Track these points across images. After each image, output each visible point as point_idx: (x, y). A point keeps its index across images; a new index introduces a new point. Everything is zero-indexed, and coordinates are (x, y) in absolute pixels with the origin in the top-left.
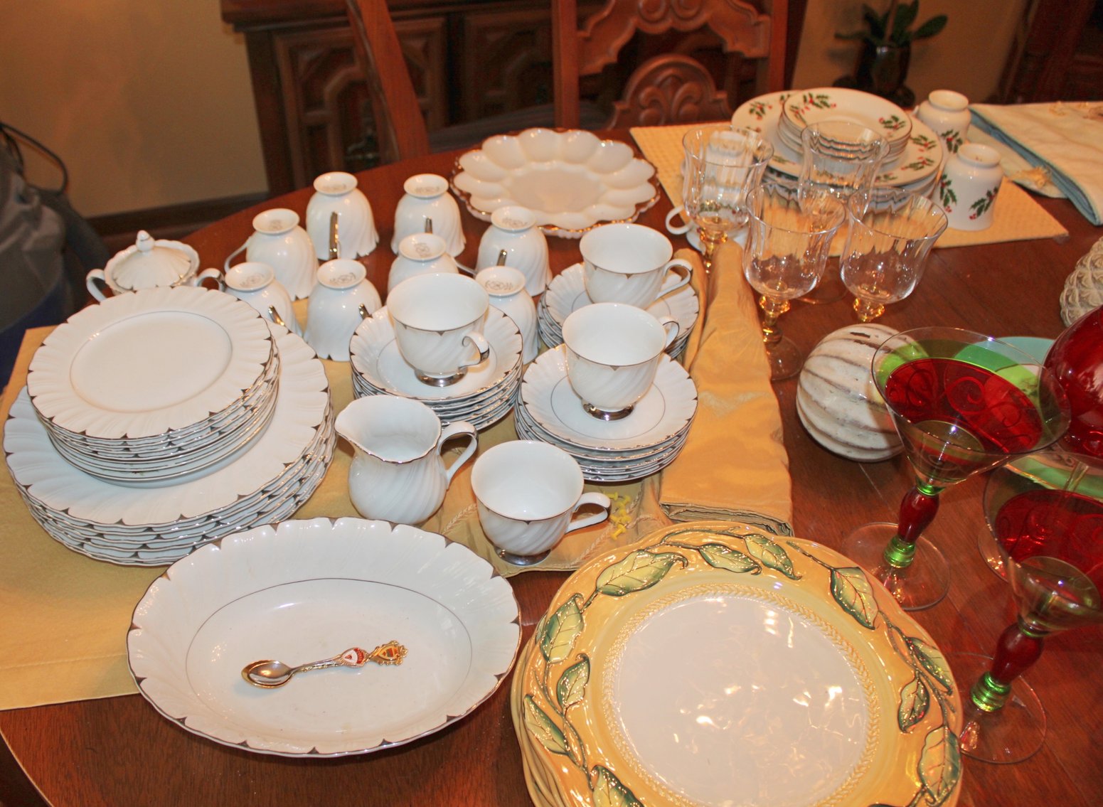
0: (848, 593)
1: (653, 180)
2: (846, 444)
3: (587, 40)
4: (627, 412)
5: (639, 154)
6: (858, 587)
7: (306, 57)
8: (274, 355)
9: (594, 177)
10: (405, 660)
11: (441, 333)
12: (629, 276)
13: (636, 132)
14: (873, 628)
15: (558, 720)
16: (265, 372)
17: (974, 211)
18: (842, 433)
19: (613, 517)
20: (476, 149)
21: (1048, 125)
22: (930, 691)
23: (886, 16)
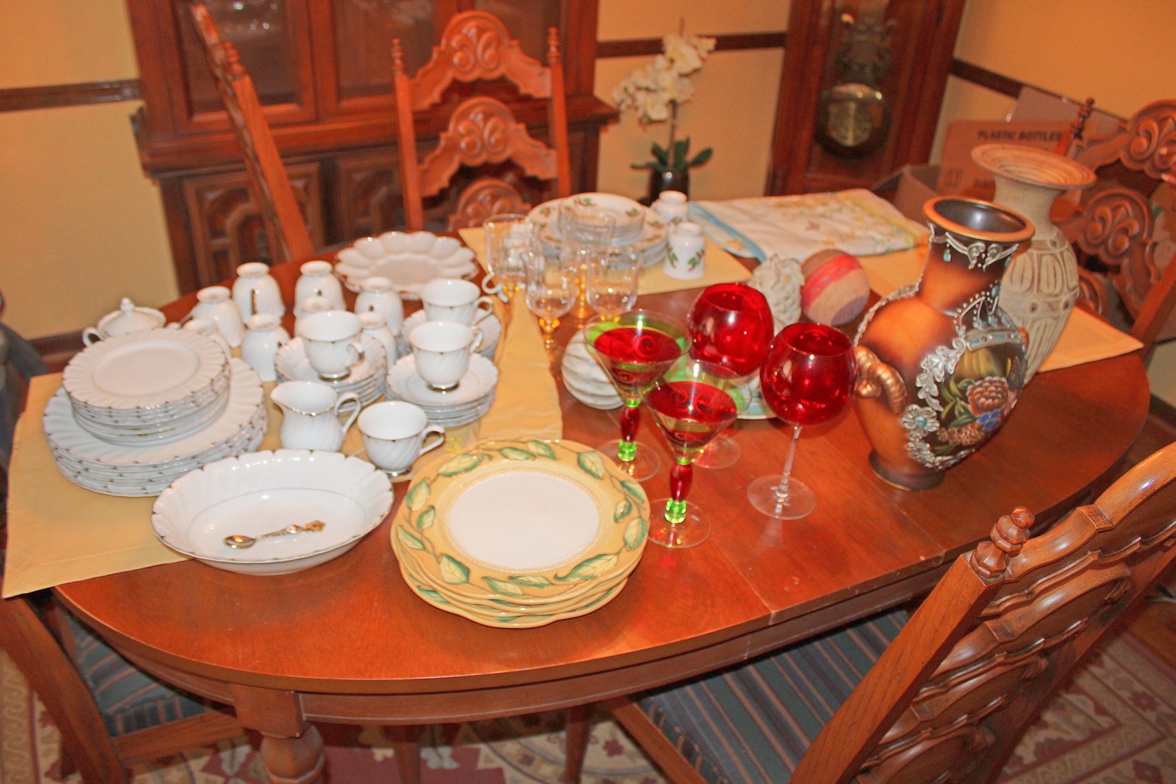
0: (588, 464)
1: (474, 261)
2: (593, 395)
3: (426, 172)
4: (456, 387)
5: (464, 244)
6: (593, 460)
7: (211, 196)
8: (227, 363)
9: (433, 262)
10: (325, 529)
11: (333, 342)
12: (451, 308)
13: (464, 233)
14: (602, 479)
15: (418, 536)
16: (223, 371)
17: (690, 266)
18: (590, 388)
19: (448, 439)
20: (348, 247)
21: (743, 212)
22: (632, 503)
23: (669, 150)
